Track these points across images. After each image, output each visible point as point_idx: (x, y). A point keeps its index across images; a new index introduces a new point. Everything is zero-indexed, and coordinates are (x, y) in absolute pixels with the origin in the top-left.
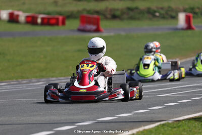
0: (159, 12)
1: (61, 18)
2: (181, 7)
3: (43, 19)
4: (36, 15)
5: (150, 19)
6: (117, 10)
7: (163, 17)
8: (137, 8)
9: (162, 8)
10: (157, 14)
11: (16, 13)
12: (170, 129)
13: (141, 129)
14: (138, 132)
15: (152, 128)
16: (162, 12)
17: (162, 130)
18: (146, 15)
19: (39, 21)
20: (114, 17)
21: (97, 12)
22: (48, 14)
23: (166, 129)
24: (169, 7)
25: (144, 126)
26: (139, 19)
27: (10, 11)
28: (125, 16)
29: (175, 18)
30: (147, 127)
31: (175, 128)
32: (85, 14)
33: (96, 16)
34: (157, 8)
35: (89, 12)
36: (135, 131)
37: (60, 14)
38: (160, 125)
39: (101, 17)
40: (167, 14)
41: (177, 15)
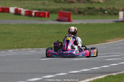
0: (107, 11)
1: (47, 12)
2: (121, 8)
3: (35, 13)
4: (32, 11)
5: (102, 15)
6: (82, 9)
7: (109, 14)
8: (93, 8)
9: (109, 9)
10: (106, 12)
11: (19, 9)
12: (113, 78)
13: (96, 78)
14: (93, 80)
15: (103, 78)
16: (109, 11)
17: (109, 79)
18: (99, 12)
19: (33, 14)
20: (80, 13)
21: (69, 10)
22: (39, 10)
23: (111, 78)
24: (113, 8)
25: (98, 76)
26: (94, 14)
27: (16, 8)
28: (86, 13)
29: (117, 14)
30: (99, 77)
31: (117, 78)
32: (62, 11)
33: (68, 12)
34: (106, 8)
35: (64, 9)
36: (92, 79)
37: (46, 10)
38: (107, 76)
39: (71, 12)
40: (112, 12)
41: (119, 13)
